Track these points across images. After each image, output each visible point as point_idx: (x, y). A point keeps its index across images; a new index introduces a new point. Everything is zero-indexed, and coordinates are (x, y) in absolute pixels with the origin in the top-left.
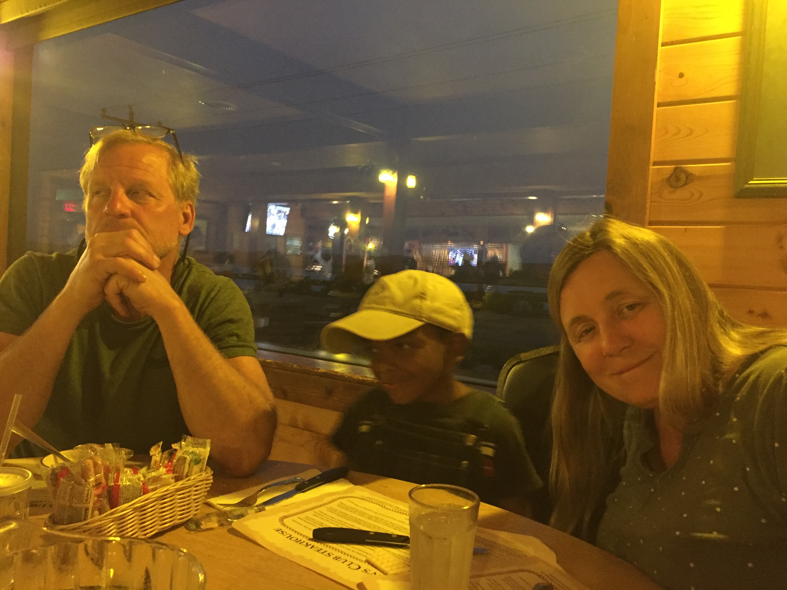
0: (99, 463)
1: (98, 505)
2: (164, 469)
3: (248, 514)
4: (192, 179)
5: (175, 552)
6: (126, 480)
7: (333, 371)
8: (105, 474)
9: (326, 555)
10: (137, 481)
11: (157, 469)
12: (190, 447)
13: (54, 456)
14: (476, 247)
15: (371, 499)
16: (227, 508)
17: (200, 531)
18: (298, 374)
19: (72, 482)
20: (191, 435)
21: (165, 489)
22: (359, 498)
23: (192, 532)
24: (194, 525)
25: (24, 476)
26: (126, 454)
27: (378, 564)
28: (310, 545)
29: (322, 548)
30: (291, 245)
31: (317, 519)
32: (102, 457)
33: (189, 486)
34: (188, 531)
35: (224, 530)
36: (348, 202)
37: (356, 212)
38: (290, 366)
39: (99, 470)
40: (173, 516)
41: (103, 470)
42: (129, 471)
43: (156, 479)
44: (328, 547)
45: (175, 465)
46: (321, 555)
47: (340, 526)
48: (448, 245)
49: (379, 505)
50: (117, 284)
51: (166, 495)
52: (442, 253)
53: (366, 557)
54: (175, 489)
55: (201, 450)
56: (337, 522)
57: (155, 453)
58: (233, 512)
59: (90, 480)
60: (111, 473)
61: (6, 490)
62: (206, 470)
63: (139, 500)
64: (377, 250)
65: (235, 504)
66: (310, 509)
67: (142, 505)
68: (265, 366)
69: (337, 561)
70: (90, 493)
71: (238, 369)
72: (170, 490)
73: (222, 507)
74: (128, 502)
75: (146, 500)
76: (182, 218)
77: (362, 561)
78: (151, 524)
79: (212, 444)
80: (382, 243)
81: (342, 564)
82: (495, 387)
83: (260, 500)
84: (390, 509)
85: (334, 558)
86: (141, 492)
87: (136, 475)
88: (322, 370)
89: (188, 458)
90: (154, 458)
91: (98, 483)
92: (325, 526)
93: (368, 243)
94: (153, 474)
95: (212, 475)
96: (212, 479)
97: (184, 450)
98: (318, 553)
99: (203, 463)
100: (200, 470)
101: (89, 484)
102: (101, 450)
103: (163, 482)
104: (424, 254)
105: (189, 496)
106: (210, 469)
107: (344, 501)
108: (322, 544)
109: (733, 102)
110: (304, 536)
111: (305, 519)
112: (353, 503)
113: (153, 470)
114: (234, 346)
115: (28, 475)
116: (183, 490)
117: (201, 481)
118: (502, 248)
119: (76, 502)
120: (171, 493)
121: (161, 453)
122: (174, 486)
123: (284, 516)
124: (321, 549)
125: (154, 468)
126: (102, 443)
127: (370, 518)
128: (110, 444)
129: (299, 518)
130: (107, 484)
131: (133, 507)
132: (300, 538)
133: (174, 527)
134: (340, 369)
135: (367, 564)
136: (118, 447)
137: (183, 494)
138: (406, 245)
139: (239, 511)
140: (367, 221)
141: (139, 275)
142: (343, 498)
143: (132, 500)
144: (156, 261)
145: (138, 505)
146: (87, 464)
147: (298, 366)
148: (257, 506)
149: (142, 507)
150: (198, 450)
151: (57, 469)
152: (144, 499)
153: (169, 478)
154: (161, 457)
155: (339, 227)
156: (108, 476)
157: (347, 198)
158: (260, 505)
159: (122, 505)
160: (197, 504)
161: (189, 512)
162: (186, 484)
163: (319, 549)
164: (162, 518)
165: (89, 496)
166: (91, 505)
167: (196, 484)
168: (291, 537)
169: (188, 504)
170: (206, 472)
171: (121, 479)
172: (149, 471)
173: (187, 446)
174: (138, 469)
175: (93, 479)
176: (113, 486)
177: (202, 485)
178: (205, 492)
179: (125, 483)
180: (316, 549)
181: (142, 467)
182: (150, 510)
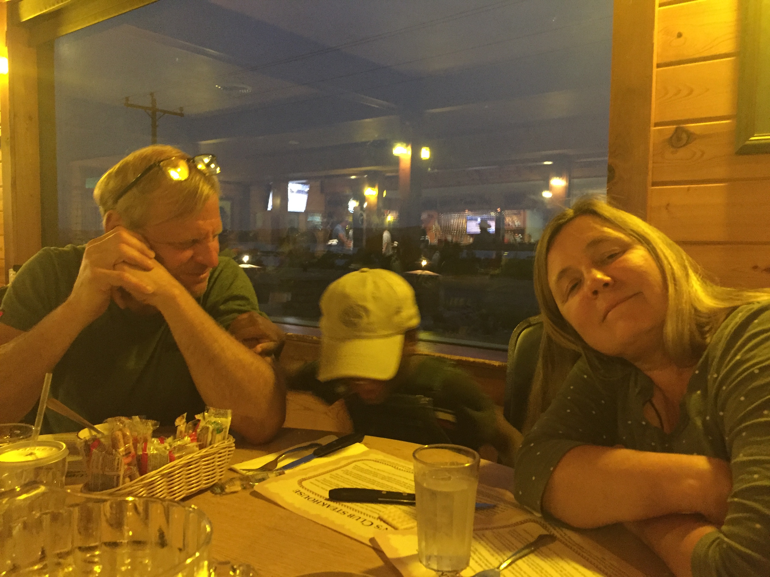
0: (128, 434)
1: (128, 472)
2: (189, 438)
3: (269, 477)
6: (153, 449)
8: (133, 444)
9: (341, 513)
10: (163, 449)
11: (182, 439)
12: (212, 417)
13: (89, 430)
14: (493, 214)
15: (384, 461)
16: (250, 473)
17: (224, 495)
19: (104, 452)
20: (213, 407)
21: (190, 456)
22: (373, 460)
23: (218, 495)
24: (219, 489)
25: (59, 448)
26: (153, 425)
27: (390, 520)
28: (326, 504)
30: (312, 221)
31: (332, 480)
32: (131, 430)
33: (213, 453)
34: (213, 495)
35: (247, 493)
36: (366, 176)
37: (373, 186)
38: (310, 338)
39: (128, 440)
40: (199, 481)
41: (131, 441)
42: (155, 441)
43: (181, 448)
44: (343, 506)
45: (199, 434)
46: (337, 513)
47: (355, 487)
48: (465, 214)
49: (392, 466)
51: (192, 462)
52: (460, 223)
53: (378, 514)
54: (200, 456)
55: (223, 419)
56: (352, 483)
57: (180, 424)
58: (255, 477)
59: (120, 450)
60: (139, 443)
61: (42, 461)
62: (228, 438)
63: (167, 467)
64: (397, 222)
65: (258, 469)
66: (326, 473)
67: (169, 471)
69: (351, 519)
70: (120, 462)
72: (195, 457)
73: (244, 472)
74: (157, 469)
75: (173, 467)
77: (375, 518)
78: (179, 489)
79: (233, 414)
80: (400, 215)
81: (355, 521)
82: (506, 351)
83: (280, 465)
84: (402, 470)
85: (348, 516)
86: (167, 460)
87: (162, 444)
89: (211, 427)
90: (179, 428)
91: (127, 452)
92: (340, 487)
93: (387, 215)
94: (179, 443)
95: (234, 443)
96: (235, 447)
97: (207, 421)
98: (334, 512)
99: (226, 432)
100: (223, 438)
101: (119, 454)
102: (129, 422)
103: (188, 451)
104: (443, 224)
105: (213, 463)
106: (232, 437)
107: (359, 464)
108: (338, 504)
109: (732, 60)
110: (321, 497)
111: (322, 481)
112: (367, 465)
113: (178, 439)
115: (63, 446)
116: (207, 457)
117: (224, 448)
118: (520, 214)
119: (108, 470)
120: (196, 460)
121: (186, 424)
122: (199, 453)
123: (302, 479)
124: (337, 508)
125: (180, 437)
126: (129, 416)
127: (383, 478)
128: (137, 417)
129: (316, 480)
130: (136, 454)
131: (160, 473)
132: (317, 498)
133: (201, 492)
135: (379, 520)
137: (208, 460)
138: (424, 216)
139: (261, 475)
140: (385, 194)
142: (359, 461)
143: (160, 467)
145: (165, 472)
146: (117, 435)
148: (277, 470)
149: (169, 473)
150: (219, 420)
151: (89, 440)
152: (171, 466)
153: (194, 446)
154: (186, 428)
155: (359, 201)
156: (137, 446)
157: (366, 172)
158: (281, 469)
159: (150, 472)
160: (221, 470)
161: (214, 477)
162: (210, 451)
163: (335, 508)
164: (189, 484)
165: (120, 464)
166: (122, 473)
167: (219, 451)
168: (309, 497)
169: (213, 470)
170: (228, 440)
171: (149, 448)
172: (174, 440)
173: (209, 416)
174: (165, 439)
175: (123, 449)
176: (141, 455)
177: (225, 452)
178: (228, 459)
179: (153, 452)
180: (332, 508)
181: (168, 437)
182: (177, 476)
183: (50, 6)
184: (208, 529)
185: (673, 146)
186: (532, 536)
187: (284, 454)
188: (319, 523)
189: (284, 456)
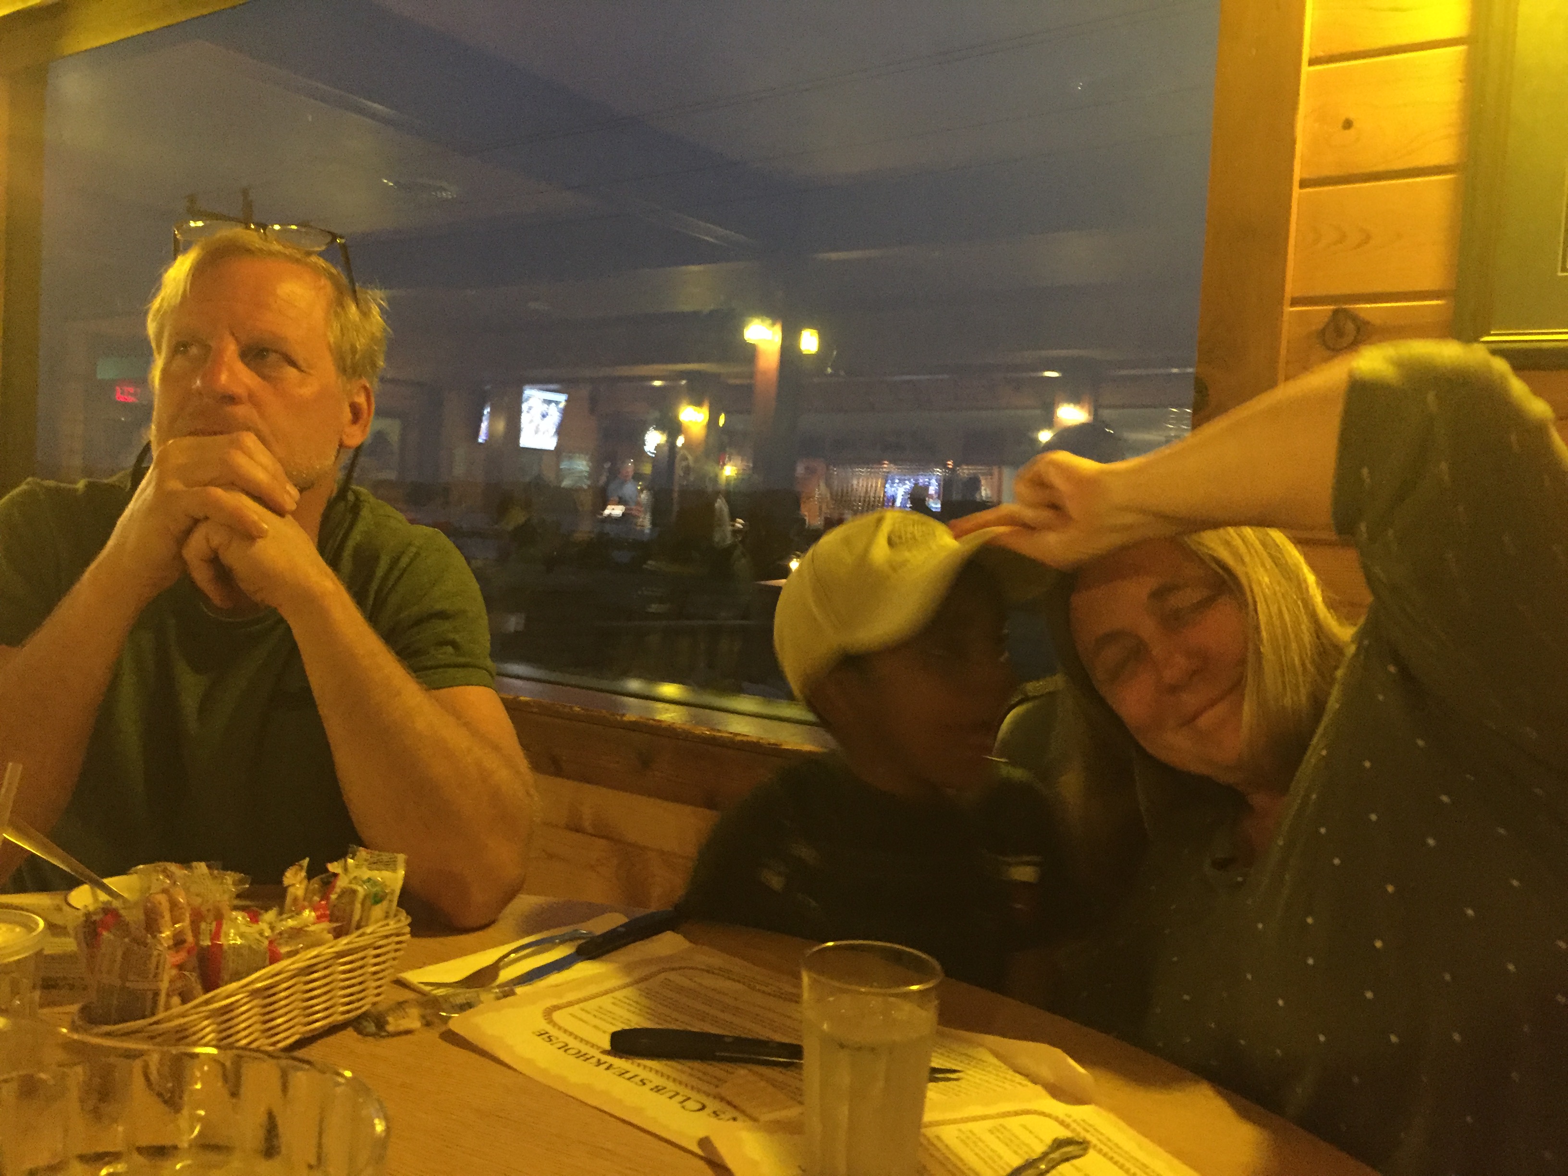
0: (182, 900)
1: (179, 984)
2: (313, 914)
3: (481, 1002)
4: (373, 338)
5: (328, 1075)
6: (235, 934)
7: (654, 720)
8: (193, 922)
9: (636, 1083)
10: (258, 936)
11: (297, 914)
12: (365, 869)
13: (92, 888)
14: (938, 471)
15: (726, 971)
16: (440, 990)
17: (384, 1037)
18: (583, 724)
19: (127, 940)
20: (366, 847)
21: (314, 952)
22: (703, 970)
23: (370, 1039)
24: (373, 1024)
25: (29, 927)
26: (234, 884)
28: (605, 1062)
29: (628, 1069)
30: (569, 469)
31: (617, 1011)
32: (187, 890)
33: (363, 946)
34: (360, 1037)
35: (433, 1035)
36: (684, 382)
37: (698, 403)
38: (567, 710)
39: (181, 914)
40: (331, 1007)
41: (188, 915)
42: (240, 917)
43: (297, 933)
44: (642, 1067)
45: (335, 906)
46: (628, 1082)
47: (665, 1025)
48: (882, 468)
49: (744, 984)
50: (208, 541)
51: (315, 965)
52: (872, 486)
53: (718, 1086)
54: (334, 953)
55: (387, 874)
56: (658, 1018)
57: (294, 882)
58: (451, 999)
59: (163, 935)
60: (205, 921)
62: (395, 916)
63: (262, 975)
64: (741, 479)
65: (456, 982)
66: (606, 993)
67: (267, 984)
68: (513, 708)
69: (658, 1095)
70: (161, 961)
71: (456, 713)
72: (323, 955)
73: (428, 988)
74: (241, 979)
75: (277, 974)
76: (348, 415)
77: (708, 1095)
78: (286, 1022)
79: (408, 864)
80: (751, 465)
81: (667, 1101)
83: (506, 974)
84: (765, 992)
85: (652, 1089)
86: (263, 959)
87: (255, 926)
88: (630, 717)
89: (361, 890)
90: (292, 891)
91: (177, 940)
92: (634, 1027)
93: (724, 464)
94: (291, 923)
95: (409, 925)
96: (410, 933)
97: (352, 876)
98: (620, 1079)
99: (391, 901)
100: (384, 914)
101: (161, 944)
102: (185, 874)
103: (310, 940)
104: (835, 488)
105: (361, 967)
106: (405, 914)
107: (673, 976)
108: (630, 1061)
109: (1450, 179)
111: (595, 1013)
112: (692, 980)
113: (289, 915)
114: (448, 666)
115: (37, 924)
116: (351, 954)
117: (387, 937)
118: (991, 474)
119: (136, 978)
120: (326, 961)
121: (305, 882)
122: (332, 947)
123: (553, 1006)
124: (627, 1072)
125: (293, 911)
126: (185, 861)
127: (726, 1010)
128: (203, 865)
129: (583, 1010)
130: (197, 944)
131: (249, 988)
132: (584, 1049)
133: (333, 1029)
134: (669, 715)
135: (718, 1099)
136: (217, 869)
137: (351, 962)
139: (464, 995)
140: (722, 420)
141: (254, 522)
142: (672, 969)
143: (248, 974)
144: (290, 496)
145: (259, 985)
146: (156, 902)
147: (583, 709)
148: (499, 986)
149: (267, 988)
150: (379, 876)
151: (95, 913)
152: (273, 972)
153: (323, 930)
154: (307, 889)
155: (667, 432)
156: (199, 927)
157: (682, 375)
158: (507, 984)
159: (226, 984)
160: (379, 983)
161: (361, 999)
162: (356, 942)
163: (623, 1071)
164: (308, 1011)
165: (161, 967)
166: (164, 985)
167: (376, 942)
168: (569, 1047)
169: (361, 983)
170: (397, 918)
171: (225, 932)
172: (281, 917)
173: (357, 866)
174: (260, 914)
175: (168, 933)
176: (208, 946)
177: (389, 944)
178: (394, 959)
179: (233, 942)
180: (617, 1072)
181: (267, 910)
182: (283, 994)
185: (1328, 348)
186: (1041, 1141)
187: (515, 951)
188: (589, 1103)
189: (513, 955)
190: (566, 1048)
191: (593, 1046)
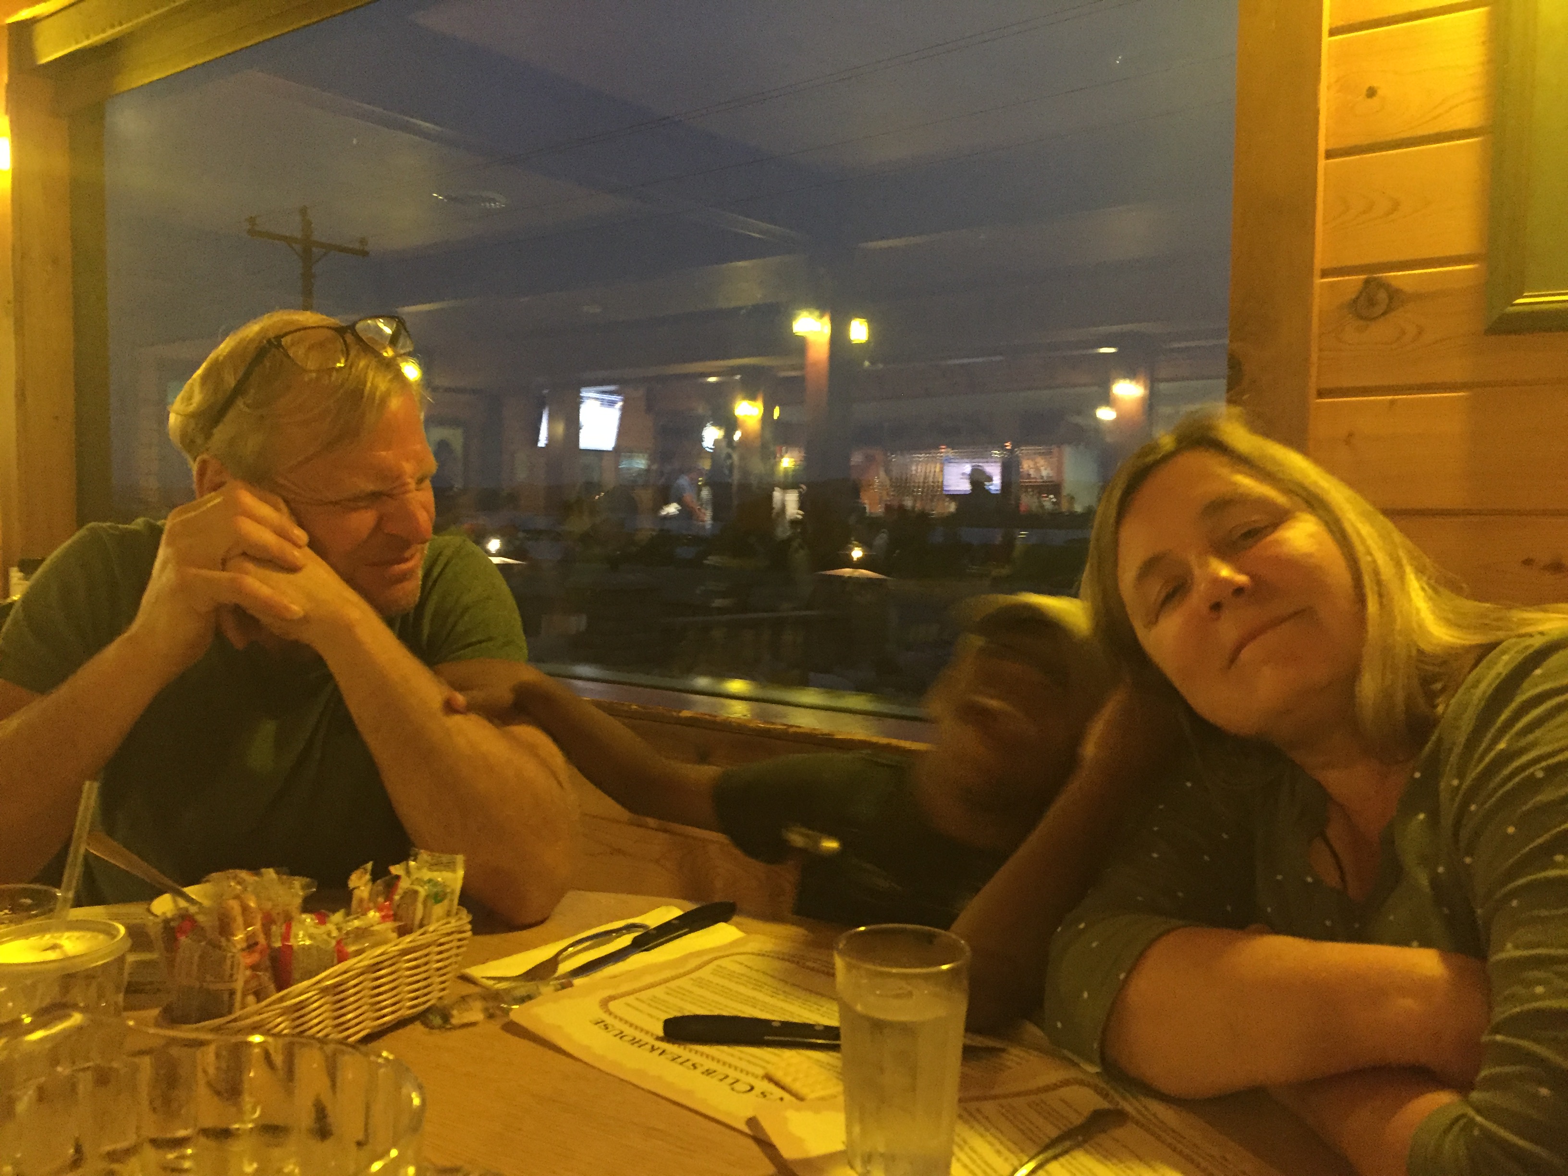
0: (253, 905)
1: (254, 984)
2: (377, 914)
3: (540, 994)
6: (304, 936)
8: (263, 925)
9: (688, 1068)
10: (325, 937)
11: (363, 915)
12: (425, 870)
13: (173, 897)
14: (997, 454)
16: (502, 984)
17: (448, 1029)
18: (642, 722)
19: (203, 943)
20: (427, 849)
21: (379, 951)
22: (755, 955)
23: (436, 1031)
24: (438, 1018)
25: (111, 933)
26: (303, 888)
27: (787, 1081)
28: (659, 1048)
29: (681, 1054)
30: (628, 468)
31: (671, 999)
32: (258, 897)
33: (427, 943)
34: (427, 1030)
35: (494, 1027)
36: (738, 377)
37: (752, 397)
39: (253, 918)
40: (398, 1002)
41: (259, 919)
42: (308, 920)
43: (361, 934)
44: (693, 1053)
45: (398, 906)
46: (679, 1067)
47: (716, 1012)
48: (940, 453)
51: (382, 962)
52: (930, 471)
53: (764, 1068)
54: (398, 950)
55: (448, 875)
56: (710, 1005)
57: (359, 885)
58: (512, 992)
59: (237, 938)
60: (276, 924)
61: (77, 960)
62: (457, 914)
63: (331, 973)
64: (799, 470)
65: (519, 976)
66: (659, 984)
67: (337, 982)
69: (708, 1078)
70: (236, 962)
72: (388, 953)
73: (491, 982)
74: (311, 977)
75: (345, 972)
77: (757, 1076)
78: (356, 1018)
80: (809, 456)
81: (718, 1083)
83: (565, 967)
85: (703, 1073)
86: (333, 958)
87: (323, 927)
89: (422, 891)
90: (357, 894)
91: (251, 942)
92: (686, 1013)
93: (782, 456)
94: (357, 923)
95: (470, 923)
96: (472, 931)
97: (414, 877)
98: (673, 1064)
99: (452, 900)
100: (446, 913)
101: (235, 947)
102: (255, 880)
103: (376, 939)
104: (895, 475)
105: (426, 964)
106: (466, 913)
107: (725, 963)
108: (682, 1047)
109: (1478, 142)
111: (649, 1001)
112: (744, 966)
113: (355, 916)
115: (118, 931)
116: (415, 952)
117: (449, 934)
118: (1051, 453)
119: (212, 979)
120: (392, 958)
121: (370, 884)
122: (396, 945)
123: (608, 996)
124: (680, 1057)
125: (359, 912)
126: (254, 868)
128: (271, 870)
129: (637, 999)
130: (269, 946)
131: (319, 986)
132: (639, 1035)
133: (401, 1024)
135: (765, 1081)
137: (416, 959)
138: (857, 458)
139: (524, 989)
140: (776, 413)
142: (723, 957)
143: (318, 973)
145: (329, 983)
146: (229, 908)
147: (640, 707)
148: (557, 979)
149: (336, 985)
150: (440, 876)
151: (172, 919)
152: (342, 970)
153: (387, 929)
154: (371, 893)
156: (270, 930)
157: (733, 371)
158: (564, 976)
159: (298, 983)
160: (443, 979)
161: (428, 994)
162: (419, 940)
163: (676, 1056)
164: (376, 1007)
165: (235, 968)
166: (239, 985)
167: (438, 939)
168: (623, 1034)
169: (425, 979)
170: (458, 917)
171: (295, 934)
172: (347, 918)
173: (419, 869)
174: (328, 916)
175: (241, 936)
176: (280, 948)
177: (452, 941)
178: (457, 955)
179: (303, 943)
180: (670, 1056)
181: (334, 911)
182: (351, 991)
183: (96, 34)
184: (416, 1101)
185: (1361, 317)
186: (1079, 1113)
187: (572, 945)
188: (643, 1085)
189: (571, 949)
190: (621, 1035)
191: (647, 1032)
